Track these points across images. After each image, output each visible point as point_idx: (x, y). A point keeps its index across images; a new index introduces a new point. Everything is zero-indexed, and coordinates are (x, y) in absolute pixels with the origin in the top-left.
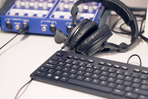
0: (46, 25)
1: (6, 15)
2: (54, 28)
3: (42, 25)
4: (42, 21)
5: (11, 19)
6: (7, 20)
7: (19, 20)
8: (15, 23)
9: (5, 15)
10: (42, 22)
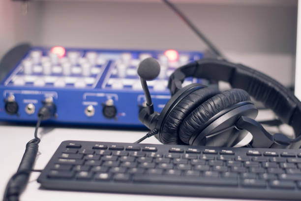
0: (95, 104)
1: (6, 83)
2: (112, 109)
3: (85, 103)
4: (85, 95)
5: (17, 92)
6: (8, 95)
7: (37, 93)
8: (26, 101)
9: (3, 83)
10: (87, 97)
